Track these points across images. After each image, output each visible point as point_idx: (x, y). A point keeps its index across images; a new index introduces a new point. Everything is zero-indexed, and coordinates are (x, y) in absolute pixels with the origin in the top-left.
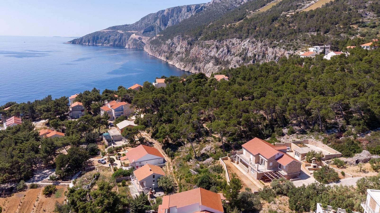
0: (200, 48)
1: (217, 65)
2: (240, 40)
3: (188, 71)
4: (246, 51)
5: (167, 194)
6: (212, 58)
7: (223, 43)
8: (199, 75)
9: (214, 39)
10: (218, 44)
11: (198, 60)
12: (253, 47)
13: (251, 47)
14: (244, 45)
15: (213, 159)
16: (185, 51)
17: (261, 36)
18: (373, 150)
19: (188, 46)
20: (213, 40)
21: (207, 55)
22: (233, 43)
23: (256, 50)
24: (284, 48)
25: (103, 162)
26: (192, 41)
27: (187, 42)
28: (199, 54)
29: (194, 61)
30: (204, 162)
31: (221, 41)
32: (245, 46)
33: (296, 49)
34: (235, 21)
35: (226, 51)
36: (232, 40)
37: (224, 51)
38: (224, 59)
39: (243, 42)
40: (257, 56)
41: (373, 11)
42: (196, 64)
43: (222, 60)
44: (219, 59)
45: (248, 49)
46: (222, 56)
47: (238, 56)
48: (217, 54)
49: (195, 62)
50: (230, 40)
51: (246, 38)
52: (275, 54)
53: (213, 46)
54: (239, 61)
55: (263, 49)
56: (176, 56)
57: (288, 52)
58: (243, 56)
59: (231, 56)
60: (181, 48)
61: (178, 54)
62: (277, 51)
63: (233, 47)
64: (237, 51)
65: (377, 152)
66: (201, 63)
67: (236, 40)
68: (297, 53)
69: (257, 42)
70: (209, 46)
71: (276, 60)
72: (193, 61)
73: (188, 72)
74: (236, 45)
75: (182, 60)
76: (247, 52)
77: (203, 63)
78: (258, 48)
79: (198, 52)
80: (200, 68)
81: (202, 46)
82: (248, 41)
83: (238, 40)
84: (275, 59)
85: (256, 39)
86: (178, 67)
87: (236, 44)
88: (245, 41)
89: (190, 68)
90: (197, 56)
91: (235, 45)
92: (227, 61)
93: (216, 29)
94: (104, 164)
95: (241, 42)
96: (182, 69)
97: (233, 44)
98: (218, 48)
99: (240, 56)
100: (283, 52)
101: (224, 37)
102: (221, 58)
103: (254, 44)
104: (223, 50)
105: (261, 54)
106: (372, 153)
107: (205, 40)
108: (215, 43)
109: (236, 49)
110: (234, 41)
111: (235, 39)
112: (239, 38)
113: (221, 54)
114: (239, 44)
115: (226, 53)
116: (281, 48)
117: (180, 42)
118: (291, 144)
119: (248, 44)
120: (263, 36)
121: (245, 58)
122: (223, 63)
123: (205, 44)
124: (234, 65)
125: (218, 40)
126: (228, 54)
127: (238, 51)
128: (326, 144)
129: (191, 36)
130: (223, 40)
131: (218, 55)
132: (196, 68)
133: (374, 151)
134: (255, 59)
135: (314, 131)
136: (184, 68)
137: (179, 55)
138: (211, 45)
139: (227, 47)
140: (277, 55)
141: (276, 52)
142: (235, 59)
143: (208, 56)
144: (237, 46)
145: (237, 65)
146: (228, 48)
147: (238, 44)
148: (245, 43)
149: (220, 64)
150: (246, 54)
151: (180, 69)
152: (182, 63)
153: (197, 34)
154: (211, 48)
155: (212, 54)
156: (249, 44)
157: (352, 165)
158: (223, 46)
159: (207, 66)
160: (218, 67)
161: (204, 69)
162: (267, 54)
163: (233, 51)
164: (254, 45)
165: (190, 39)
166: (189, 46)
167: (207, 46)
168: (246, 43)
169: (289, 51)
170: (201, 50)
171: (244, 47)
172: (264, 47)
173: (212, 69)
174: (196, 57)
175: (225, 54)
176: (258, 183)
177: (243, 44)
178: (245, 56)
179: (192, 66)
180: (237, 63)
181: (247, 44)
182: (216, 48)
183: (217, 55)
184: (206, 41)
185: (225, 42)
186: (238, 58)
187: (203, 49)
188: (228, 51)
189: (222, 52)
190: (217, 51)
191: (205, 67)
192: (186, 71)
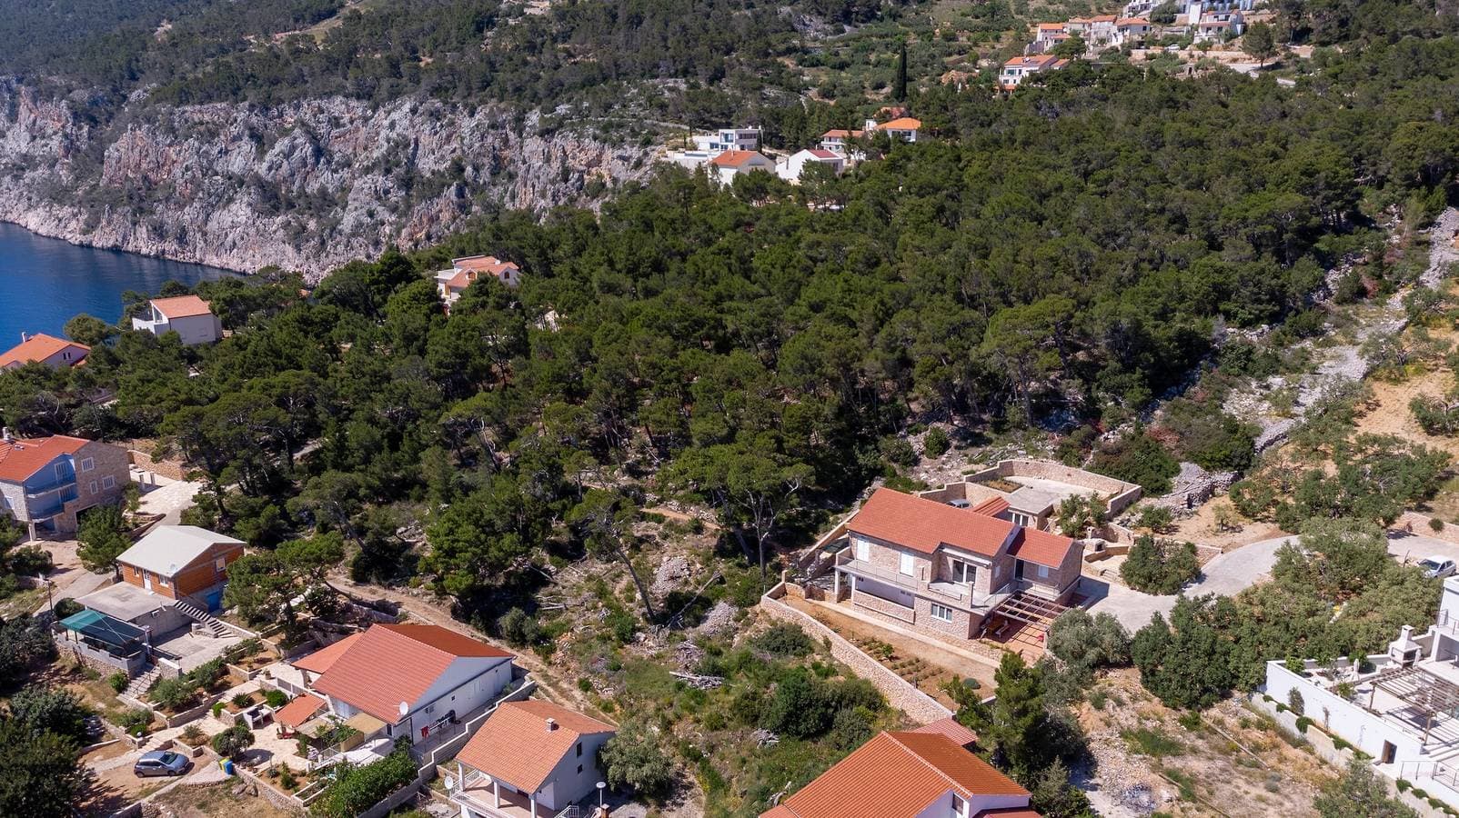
0: (160, 139)
1: (275, 210)
2: (365, 103)
3: (115, 246)
4: (410, 150)
5: (662, 805)
6: (241, 183)
7: (281, 115)
8: (391, 266)
9: (231, 98)
10: (254, 120)
11: (159, 195)
12: (436, 133)
13: (427, 132)
14: (392, 126)
15: (732, 605)
16: (62, 152)
17: (461, 89)
18: (1208, 456)
19: (80, 128)
20: (224, 105)
21: (208, 171)
22: (336, 118)
23: (454, 145)
24: (595, 138)
25: (172, 766)
26: (94, 103)
27: (69, 108)
28: (159, 166)
29: (142, 200)
30: (705, 627)
31: (268, 109)
32: (398, 129)
33: (647, 143)
34: (297, 20)
35: (309, 149)
36: (324, 104)
37: (298, 151)
38: (302, 187)
39: (381, 112)
40: (469, 169)
41: (820, 13)
42: (153, 213)
43: (295, 188)
44: (277, 185)
45: (416, 141)
46: (292, 175)
47: (376, 172)
48: (265, 165)
49: (144, 205)
50: (315, 103)
51: (394, 94)
52: (563, 162)
53: (232, 129)
54: (387, 192)
55: (490, 139)
56: (16, 178)
57: (620, 152)
58: (396, 171)
59: (336, 171)
60: (34, 138)
61: (23, 169)
62: (569, 149)
63: (335, 132)
64: (359, 150)
65: (1220, 461)
66: (181, 207)
67: (347, 105)
68: (656, 154)
69: (453, 112)
70: (209, 130)
71: (569, 184)
72: (131, 198)
73: (116, 250)
74: (349, 126)
75: (57, 195)
76: (414, 155)
77: (196, 204)
78: (462, 139)
79: (152, 157)
80: (184, 231)
81: (171, 130)
82: (407, 107)
83: (353, 103)
84: (566, 180)
85: (445, 103)
86: (42, 231)
87: (352, 122)
88: (393, 110)
89: (122, 230)
90: (152, 176)
91: (344, 125)
92: (323, 192)
93: (213, 51)
94: (183, 773)
95: (374, 112)
96: (76, 238)
97: (335, 122)
98: (260, 140)
99: (388, 171)
100: (593, 154)
101: (283, 91)
102: (285, 180)
103: (439, 120)
104: (293, 148)
105: (486, 160)
106: (1207, 468)
107: (181, 103)
108: (241, 116)
109: (352, 143)
110: (337, 106)
111: (339, 99)
112: (359, 98)
113: (285, 162)
114: (366, 120)
115: (310, 161)
116: (581, 135)
117: (23, 110)
118: (963, 486)
119: (411, 121)
120: (469, 88)
121: (411, 179)
122: (301, 202)
123: (186, 121)
124: (364, 211)
125: (256, 103)
126: (318, 162)
127: (365, 149)
128: (1079, 466)
129: (85, 80)
130: (280, 101)
131: (270, 169)
132: (159, 232)
133: (1212, 460)
134: (466, 184)
135: (1009, 430)
136: (84, 232)
137: (28, 175)
138: (223, 126)
139: (308, 132)
140: (570, 162)
141: (564, 152)
142: (364, 184)
143: (217, 174)
144: (357, 129)
145: (380, 209)
146: (315, 138)
147: (358, 123)
148: (395, 116)
149: (287, 209)
150: (412, 161)
151: (56, 238)
152: (66, 211)
153: (115, 71)
154: (222, 137)
155: (236, 163)
156: (418, 120)
157: (1183, 517)
158: (285, 132)
159: (222, 218)
160: (279, 219)
161: (205, 234)
162: (524, 162)
163: (339, 150)
164: (442, 126)
165: (81, 95)
166: (86, 129)
167: (202, 128)
168: (399, 119)
169: (621, 147)
170: (170, 145)
171: (393, 135)
172: (492, 132)
173: (252, 231)
174: (145, 178)
175: (305, 165)
176: (977, 651)
177: (386, 123)
178: (407, 172)
179: (134, 224)
180: (379, 199)
181: (406, 122)
182: (252, 137)
183: (262, 169)
184: (188, 108)
185: (290, 111)
186: (380, 180)
187: (180, 144)
188: (318, 152)
189: (288, 156)
190: (261, 153)
191: (212, 226)
192: (102, 249)
